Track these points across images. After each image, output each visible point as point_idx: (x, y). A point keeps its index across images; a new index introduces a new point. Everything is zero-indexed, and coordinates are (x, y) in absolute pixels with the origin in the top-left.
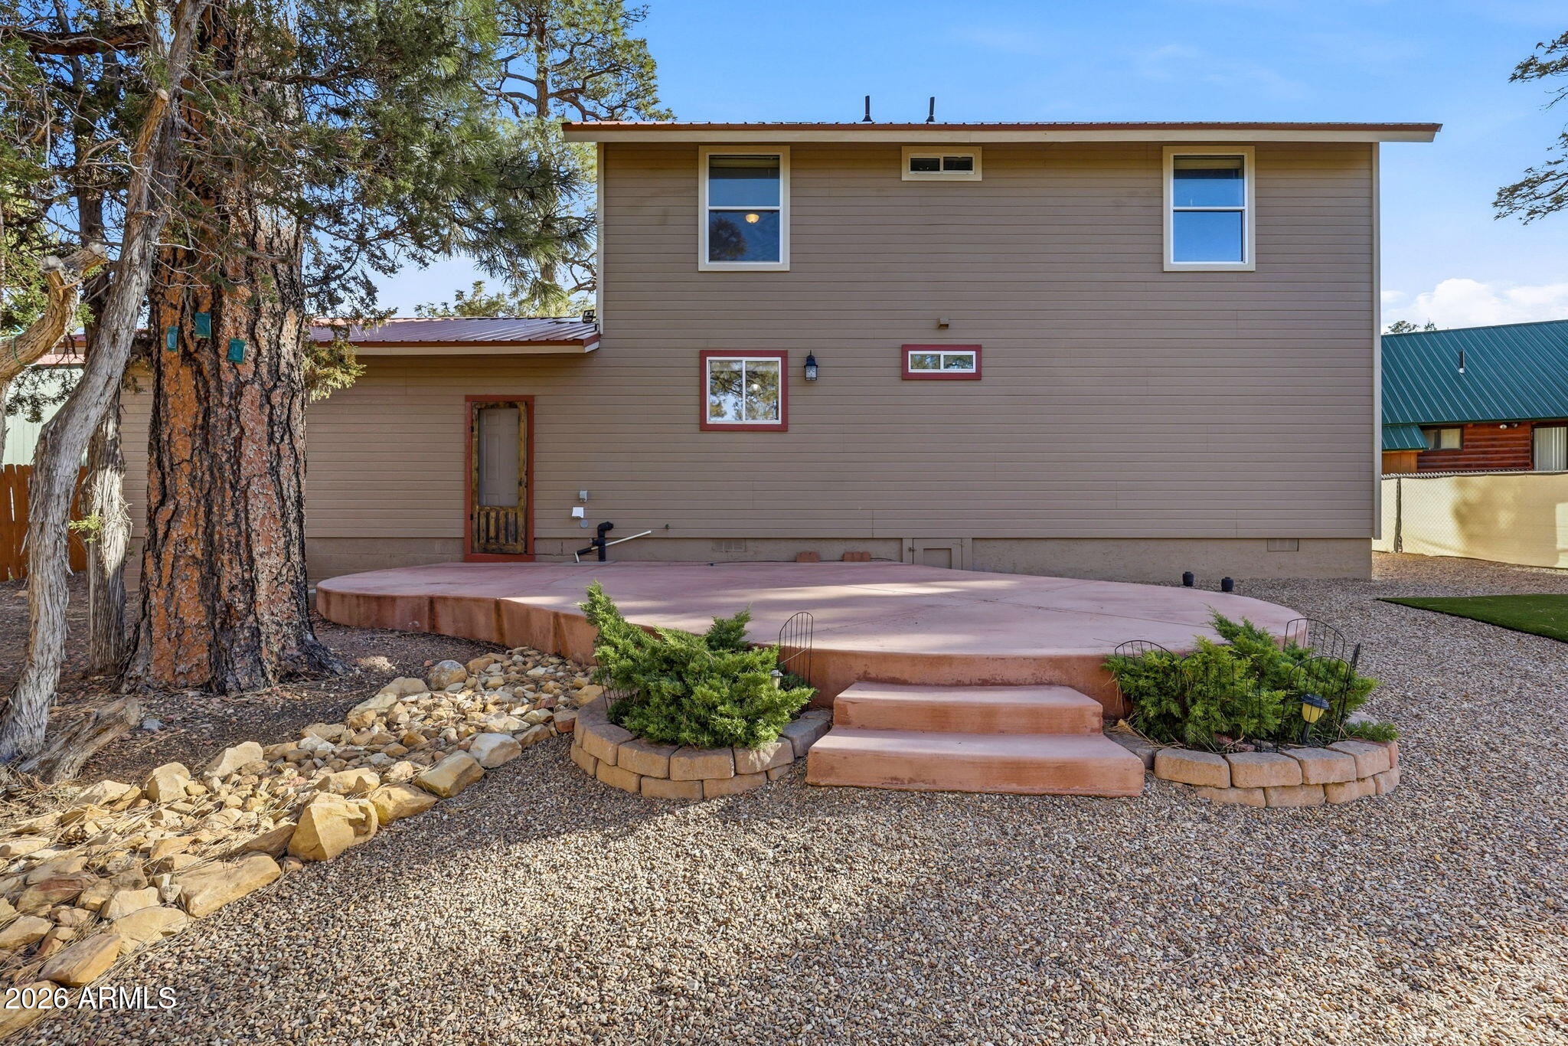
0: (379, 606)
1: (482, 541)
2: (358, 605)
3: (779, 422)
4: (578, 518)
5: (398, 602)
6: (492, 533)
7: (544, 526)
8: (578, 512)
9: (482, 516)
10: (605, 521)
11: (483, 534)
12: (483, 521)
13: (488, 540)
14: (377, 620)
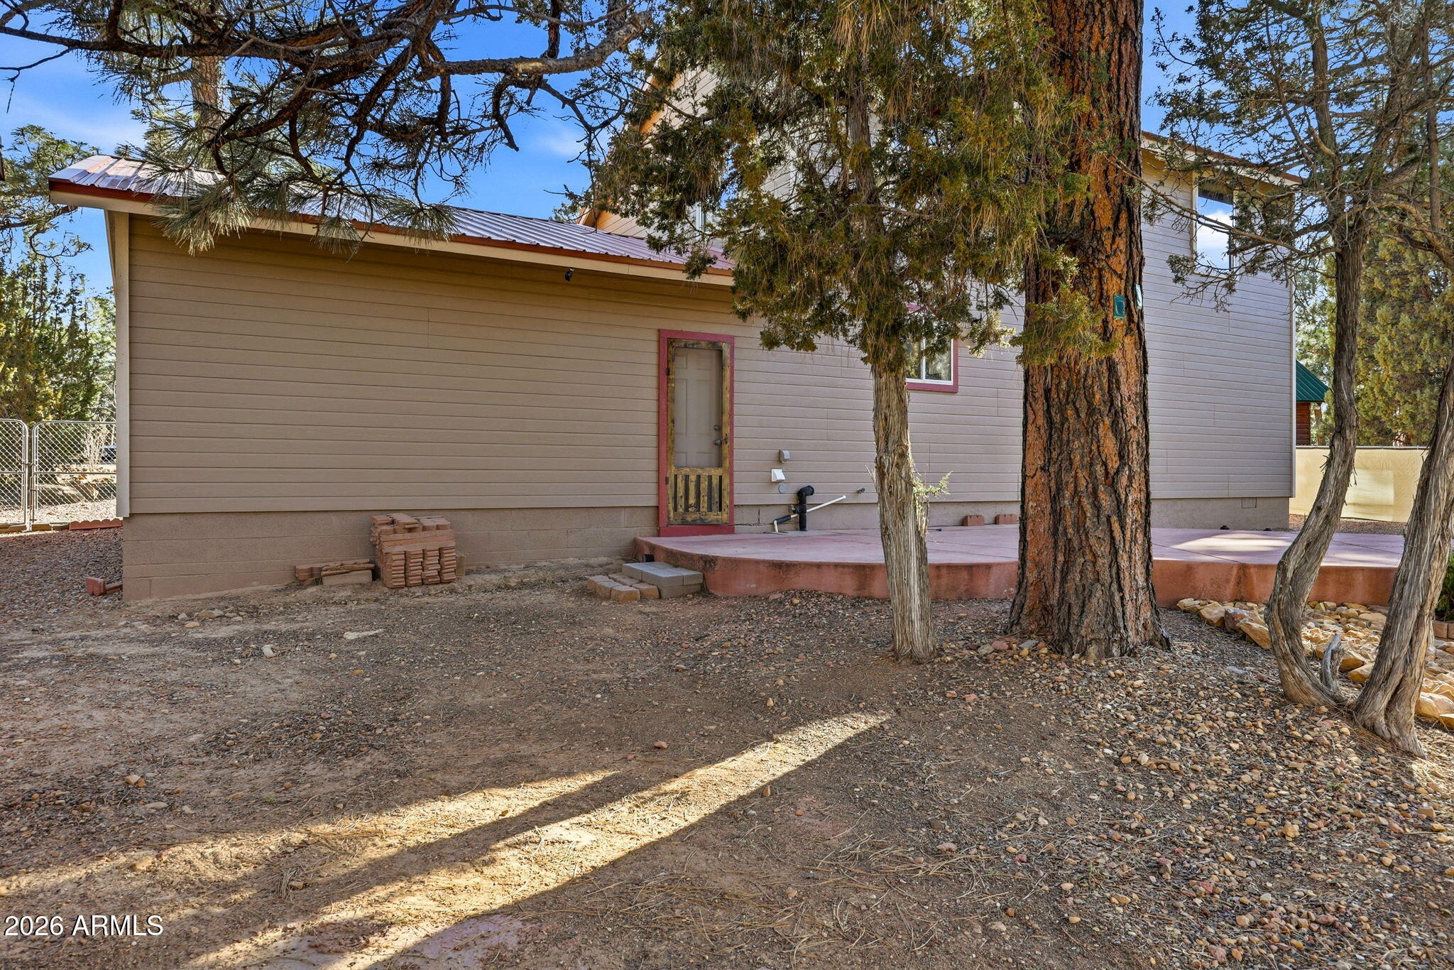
0: (971, 575)
1: (681, 510)
2: (938, 577)
3: (951, 383)
4: (779, 482)
5: (994, 571)
6: (692, 501)
7: (745, 491)
8: (778, 474)
9: (679, 480)
10: (806, 485)
11: (681, 502)
12: (681, 485)
13: (686, 509)
14: (967, 591)
